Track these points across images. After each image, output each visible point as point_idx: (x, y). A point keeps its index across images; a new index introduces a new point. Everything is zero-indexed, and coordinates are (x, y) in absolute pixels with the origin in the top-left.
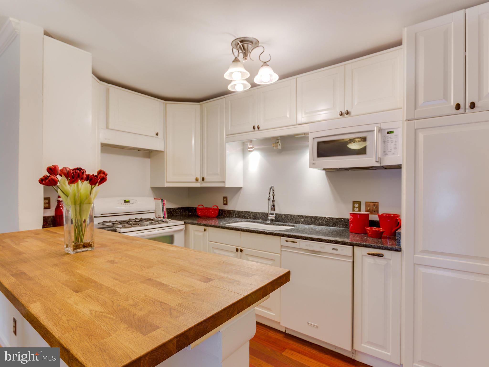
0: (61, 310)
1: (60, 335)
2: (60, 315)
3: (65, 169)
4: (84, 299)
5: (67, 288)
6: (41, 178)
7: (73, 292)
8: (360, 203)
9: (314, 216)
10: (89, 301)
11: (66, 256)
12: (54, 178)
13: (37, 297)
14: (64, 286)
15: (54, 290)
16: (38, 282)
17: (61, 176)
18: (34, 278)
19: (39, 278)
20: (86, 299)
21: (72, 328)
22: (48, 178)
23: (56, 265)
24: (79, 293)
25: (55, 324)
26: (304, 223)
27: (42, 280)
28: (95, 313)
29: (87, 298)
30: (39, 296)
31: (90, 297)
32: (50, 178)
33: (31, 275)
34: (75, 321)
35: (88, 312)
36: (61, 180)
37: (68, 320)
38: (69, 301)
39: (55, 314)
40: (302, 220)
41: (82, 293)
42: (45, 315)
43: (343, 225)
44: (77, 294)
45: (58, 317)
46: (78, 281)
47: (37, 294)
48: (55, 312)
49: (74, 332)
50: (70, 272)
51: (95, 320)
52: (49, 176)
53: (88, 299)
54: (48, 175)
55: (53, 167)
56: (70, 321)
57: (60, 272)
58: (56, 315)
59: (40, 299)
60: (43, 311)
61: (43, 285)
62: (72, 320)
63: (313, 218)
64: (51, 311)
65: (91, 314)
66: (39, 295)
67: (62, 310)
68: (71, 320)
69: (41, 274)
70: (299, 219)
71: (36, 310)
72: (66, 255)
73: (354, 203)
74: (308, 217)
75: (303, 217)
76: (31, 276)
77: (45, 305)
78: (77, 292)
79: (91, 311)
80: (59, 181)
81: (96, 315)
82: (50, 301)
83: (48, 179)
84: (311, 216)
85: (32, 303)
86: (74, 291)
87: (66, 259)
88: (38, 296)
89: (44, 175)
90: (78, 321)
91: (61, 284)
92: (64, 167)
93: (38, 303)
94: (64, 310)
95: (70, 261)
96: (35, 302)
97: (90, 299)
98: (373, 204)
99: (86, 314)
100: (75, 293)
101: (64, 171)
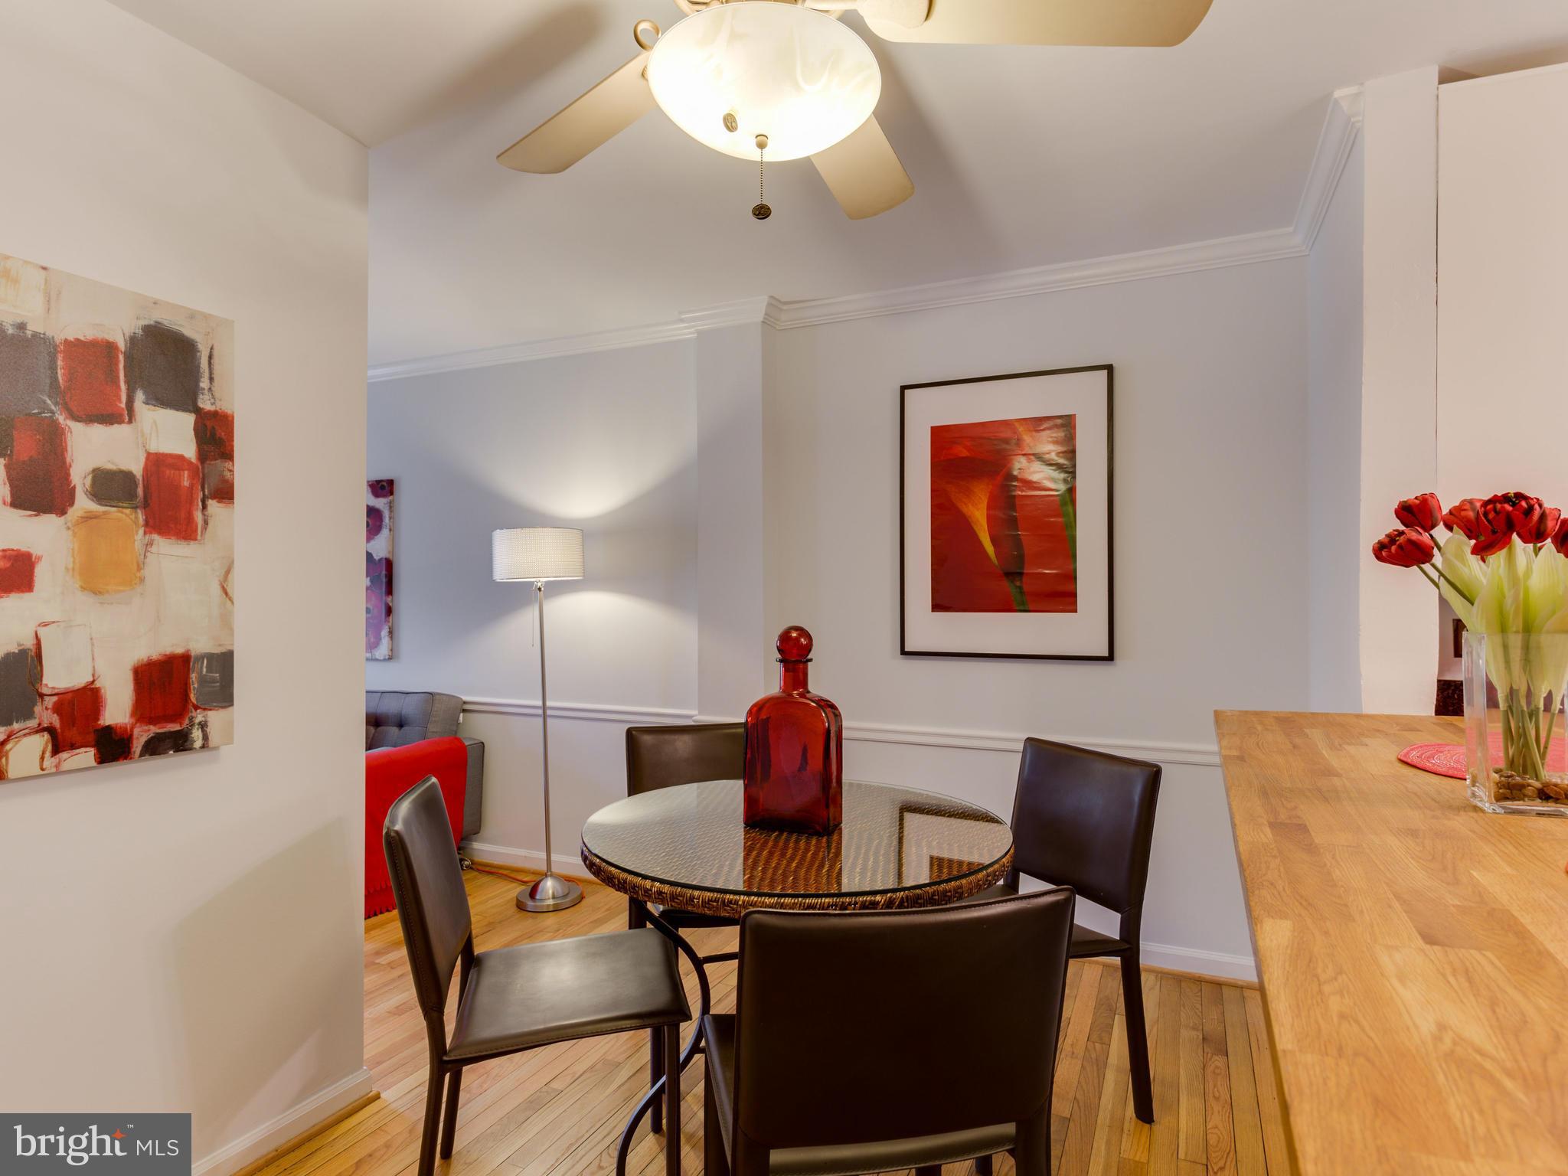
0: (1341, 972)
1: (1289, 1047)
2: (1327, 989)
3: (1467, 506)
4: (1444, 976)
5: (1404, 914)
6: (1380, 542)
7: (1417, 934)
10: (1456, 991)
11: (1462, 813)
12: (1420, 537)
13: (1297, 903)
14: (1398, 905)
15: (1357, 907)
16: (1325, 865)
17: (1450, 528)
18: (1322, 850)
19: (1334, 855)
20: (1452, 980)
21: (1340, 1049)
22: (1398, 538)
23: (1413, 833)
24: (1436, 948)
25: (1298, 1005)
27: (1342, 863)
28: (1455, 1043)
29: (1454, 976)
30: (1304, 903)
31: (1470, 980)
32: (1402, 537)
33: (1319, 839)
34: (1363, 1030)
35: (1426, 1025)
36: (1447, 542)
37: (1342, 1016)
38: (1385, 959)
39: (1317, 976)
41: (1446, 952)
42: (1287, 964)
44: (1428, 946)
45: (1320, 992)
46: (1458, 906)
47: (1302, 897)
48: (1319, 971)
49: (1337, 1064)
50: (1445, 869)
51: (1441, 1066)
52: (1401, 533)
53: (1457, 979)
54: (1402, 528)
55: (1417, 502)
56: (1349, 1022)
57: (1412, 858)
58: (1319, 980)
59: (1300, 915)
60: (1289, 951)
61: (1335, 878)
62: (1357, 1022)
64: (1310, 962)
65: (1437, 1039)
66: (1306, 900)
67: (1344, 976)
68: (1352, 1022)
69: (1347, 846)
71: (1271, 940)
72: (1465, 811)
76: (1317, 841)
77: (1305, 939)
78: (1430, 939)
79: (1442, 1027)
80: (1439, 549)
81: (1452, 1052)
82: (1326, 933)
83: (1398, 543)
85: (1272, 917)
86: (1420, 934)
87: (1460, 823)
88: (1301, 904)
89: (1389, 530)
90: (1372, 1034)
91: (1391, 896)
92: (1465, 500)
93: (1289, 922)
94: (1350, 980)
95: (1469, 833)
96: (1284, 916)
97: (1467, 984)
99: (1417, 1027)
100: (1420, 942)
101: (1463, 513)
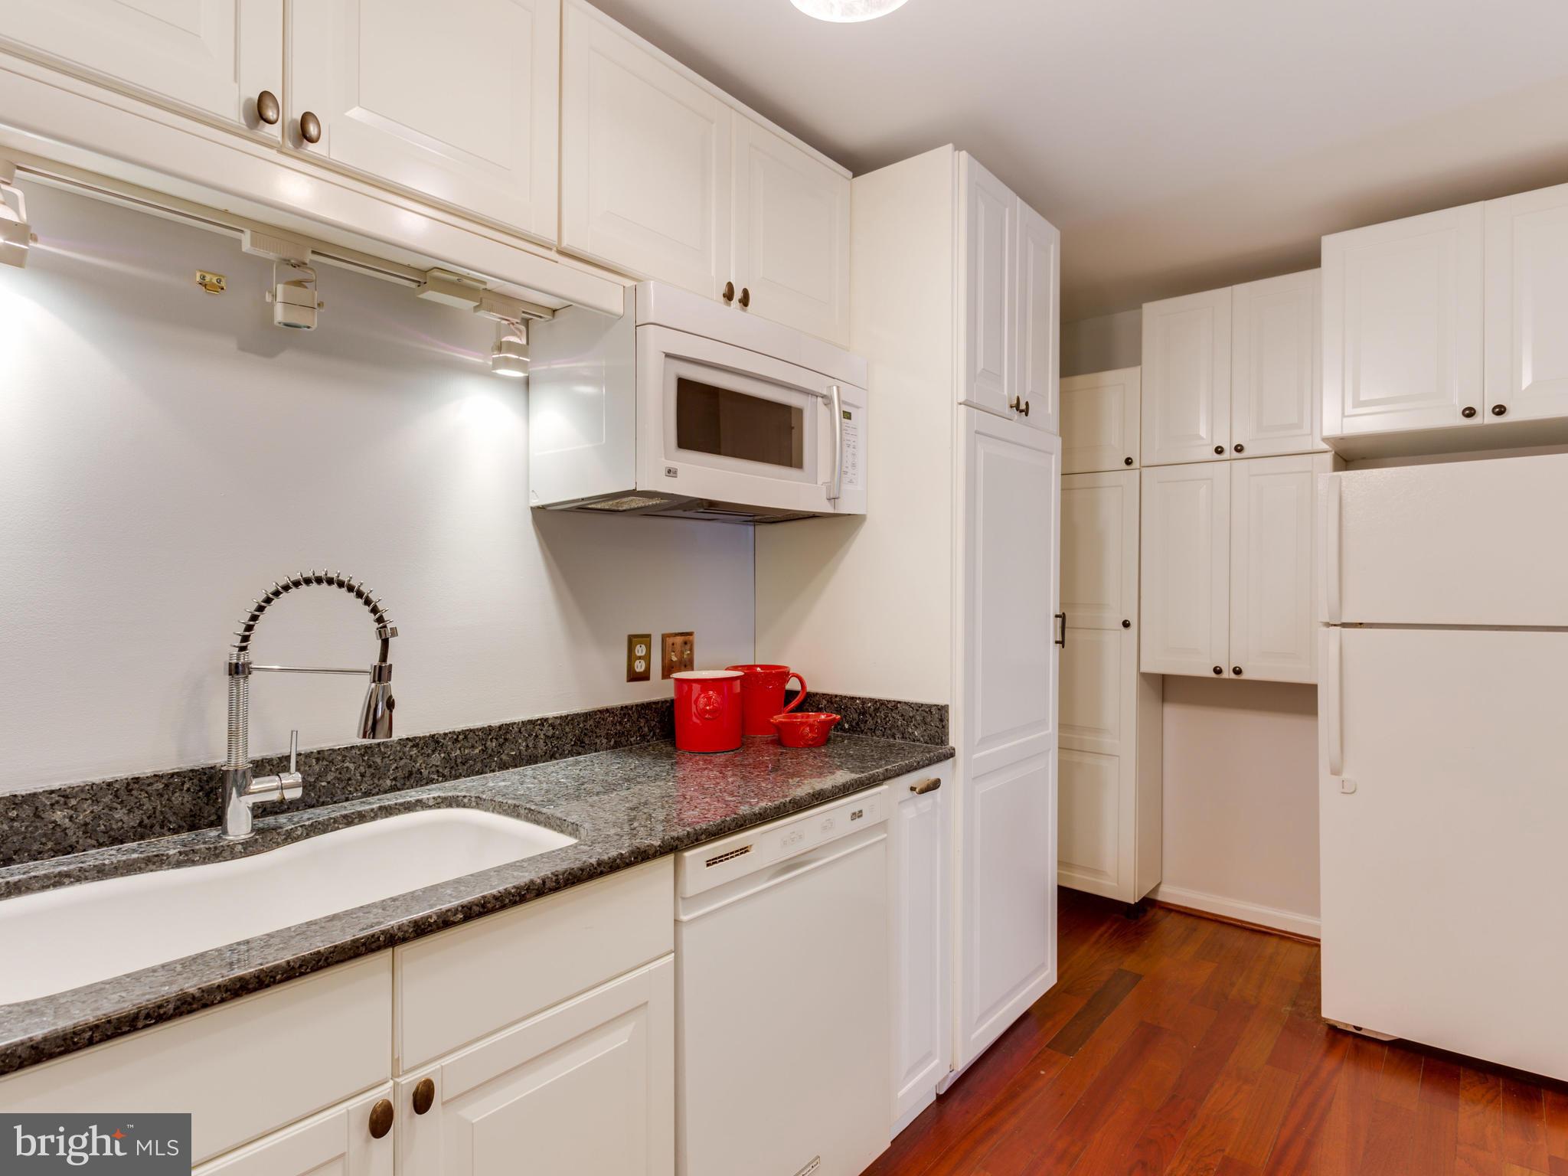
8: (646, 639)
9: (496, 722)
26: (444, 776)
40: (436, 759)
43: (608, 737)
63: (493, 734)
70: (415, 762)
73: (633, 640)
74: (466, 737)
75: (438, 742)
84: (482, 729)
98: (679, 640)
